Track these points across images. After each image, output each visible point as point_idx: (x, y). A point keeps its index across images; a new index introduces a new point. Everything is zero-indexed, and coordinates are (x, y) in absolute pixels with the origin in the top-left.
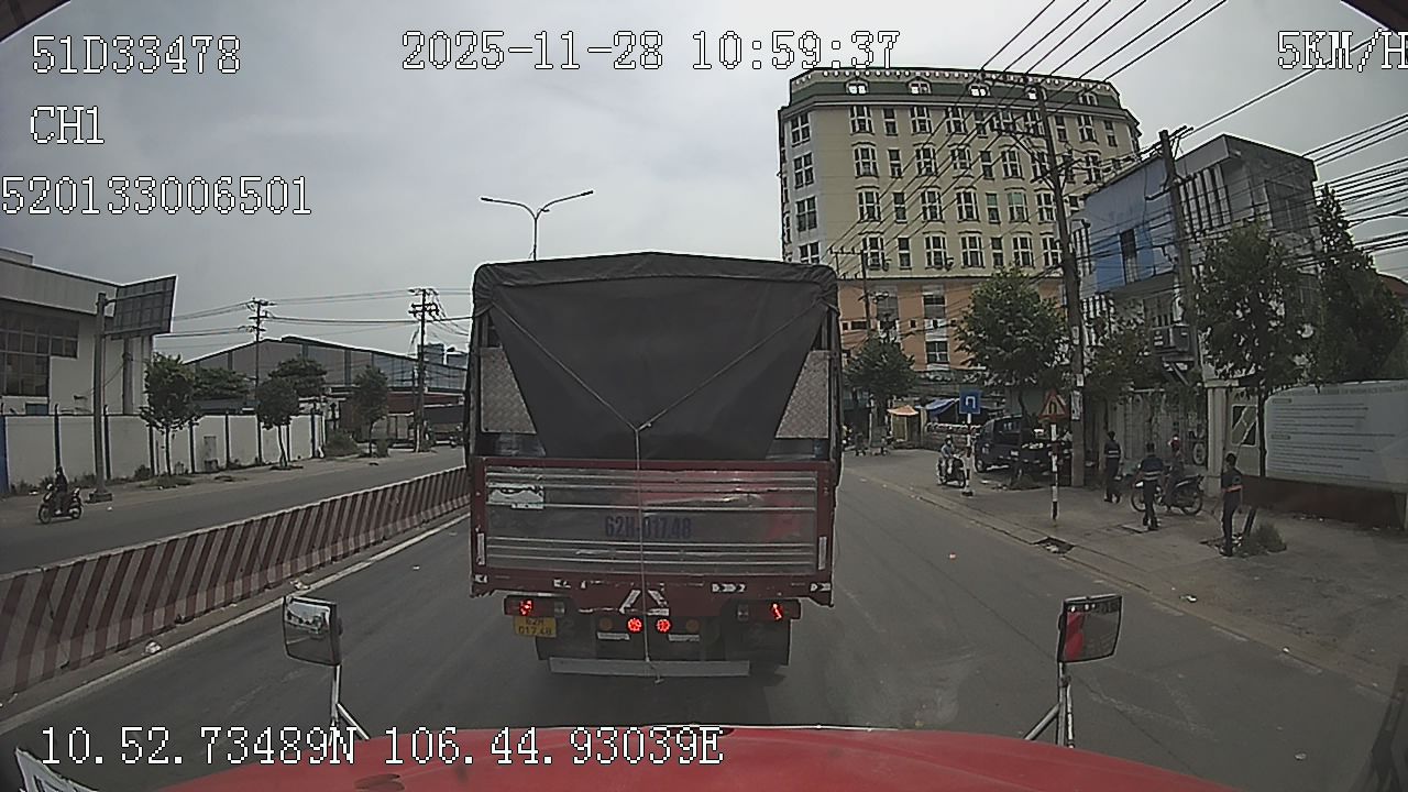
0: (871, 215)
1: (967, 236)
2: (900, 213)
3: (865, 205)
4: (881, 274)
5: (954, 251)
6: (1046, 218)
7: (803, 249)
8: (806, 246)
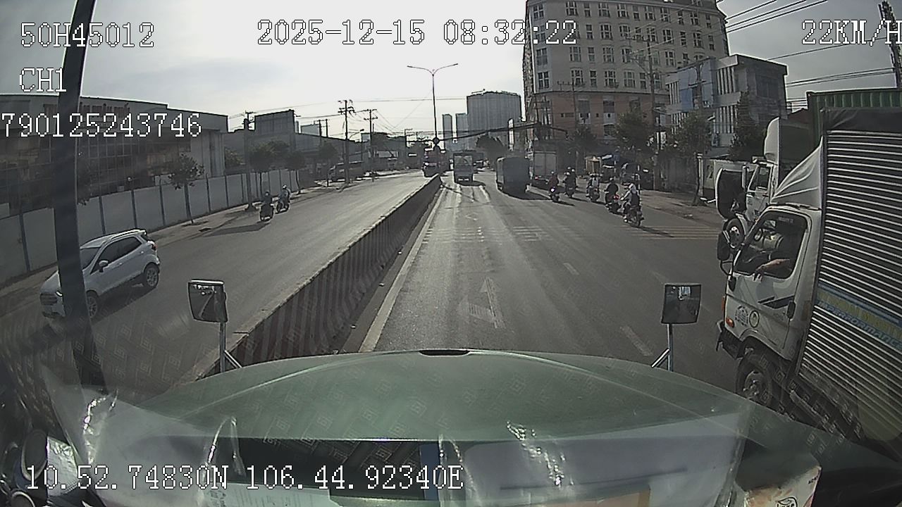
0: (576, 59)
1: (627, 71)
2: (592, 58)
3: (573, 54)
4: (580, 89)
5: (620, 79)
6: (669, 64)
7: (540, 74)
8: (541, 73)
